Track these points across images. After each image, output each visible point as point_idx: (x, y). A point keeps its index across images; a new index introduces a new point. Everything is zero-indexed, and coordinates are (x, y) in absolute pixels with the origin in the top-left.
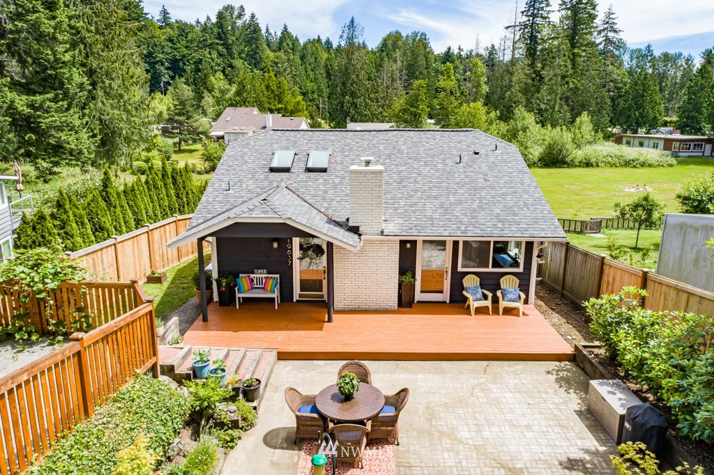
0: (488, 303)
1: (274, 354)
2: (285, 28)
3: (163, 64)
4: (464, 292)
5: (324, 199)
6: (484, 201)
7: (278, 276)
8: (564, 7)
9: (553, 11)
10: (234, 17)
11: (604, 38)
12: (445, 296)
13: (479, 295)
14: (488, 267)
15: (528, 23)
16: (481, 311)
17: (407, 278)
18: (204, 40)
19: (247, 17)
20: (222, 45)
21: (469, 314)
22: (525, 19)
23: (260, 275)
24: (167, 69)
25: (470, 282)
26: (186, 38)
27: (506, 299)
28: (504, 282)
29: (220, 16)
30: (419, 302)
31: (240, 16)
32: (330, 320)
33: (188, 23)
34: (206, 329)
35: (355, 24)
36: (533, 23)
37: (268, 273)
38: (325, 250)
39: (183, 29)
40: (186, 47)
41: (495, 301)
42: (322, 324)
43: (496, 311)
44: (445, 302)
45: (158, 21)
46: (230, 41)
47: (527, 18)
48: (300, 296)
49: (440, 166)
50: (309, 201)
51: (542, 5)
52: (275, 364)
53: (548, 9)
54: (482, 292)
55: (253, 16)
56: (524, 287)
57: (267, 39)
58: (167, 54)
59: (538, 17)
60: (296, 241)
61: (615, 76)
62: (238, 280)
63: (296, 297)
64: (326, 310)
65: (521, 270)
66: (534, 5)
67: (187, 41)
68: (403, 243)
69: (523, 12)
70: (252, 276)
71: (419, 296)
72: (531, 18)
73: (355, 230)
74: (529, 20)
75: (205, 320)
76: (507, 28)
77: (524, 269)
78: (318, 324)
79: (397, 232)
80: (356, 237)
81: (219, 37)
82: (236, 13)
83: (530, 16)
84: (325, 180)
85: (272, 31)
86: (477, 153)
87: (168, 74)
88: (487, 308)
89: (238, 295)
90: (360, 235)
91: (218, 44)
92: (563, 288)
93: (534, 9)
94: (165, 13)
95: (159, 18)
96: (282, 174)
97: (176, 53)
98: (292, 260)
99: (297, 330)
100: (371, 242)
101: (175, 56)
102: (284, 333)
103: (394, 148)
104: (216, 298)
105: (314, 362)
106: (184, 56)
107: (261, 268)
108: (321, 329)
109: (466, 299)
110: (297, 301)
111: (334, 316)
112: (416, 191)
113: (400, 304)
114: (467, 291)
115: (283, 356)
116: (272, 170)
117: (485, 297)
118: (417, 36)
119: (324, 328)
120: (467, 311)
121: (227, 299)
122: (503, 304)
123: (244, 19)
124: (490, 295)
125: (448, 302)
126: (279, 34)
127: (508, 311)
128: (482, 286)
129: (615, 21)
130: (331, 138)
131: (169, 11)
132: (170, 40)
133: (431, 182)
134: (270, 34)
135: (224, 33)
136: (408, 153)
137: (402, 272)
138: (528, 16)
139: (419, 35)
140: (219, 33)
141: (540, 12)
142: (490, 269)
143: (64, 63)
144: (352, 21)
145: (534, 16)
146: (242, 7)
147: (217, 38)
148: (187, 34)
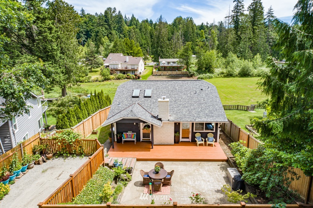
0: (203, 142)
1: (136, 159)
2: (133, 16)
3: (82, 33)
4: (196, 139)
5: (150, 108)
6: (203, 108)
7: (136, 133)
8: (249, 9)
9: (245, 10)
10: (112, 12)
11: (268, 20)
12: (190, 140)
13: (200, 140)
14: (203, 130)
15: (235, 15)
16: (200, 145)
17: (177, 134)
18: (99, 23)
19: (117, 12)
20: (107, 25)
21: (197, 146)
22: (233, 14)
23: (130, 133)
24: (84, 35)
25: (198, 135)
26: (92, 22)
27: (209, 141)
28: (209, 135)
29: (106, 12)
30: (181, 141)
31: (114, 12)
32: (152, 148)
33: (93, 15)
34: (114, 151)
35: (162, 18)
36: (237, 15)
37: (132, 132)
38: (151, 126)
39: (91, 18)
40: (92, 26)
41: (205, 141)
42: (149, 149)
43: (205, 145)
44: (190, 142)
45: (80, 14)
46: (110, 23)
47: (234, 13)
48: (143, 139)
49: (189, 95)
50: (145, 109)
51: (241, 8)
52: (136, 162)
53: (243, 9)
54: (202, 139)
55: (119, 12)
56: (215, 137)
57: (125, 20)
58: (84, 29)
59: (239, 13)
60: (141, 124)
61: (273, 36)
62: (123, 135)
63: (141, 140)
64: (151, 144)
65: (214, 131)
66: (237, 8)
67: (92, 23)
68: (175, 124)
69: (232, 11)
70: (127, 133)
71: (181, 140)
72: (236, 13)
73: (160, 119)
74: (235, 14)
75: (113, 148)
76: (226, 17)
77: (215, 131)
78: (148, 149)
79: (174, 120)
80: (160, 122)
81: (106, 21)
82: (112, 11)
83: (236, 12)
84: (150, 101)
85: (127, 17)
86: (202, 90)
87: (85, 37)
88: (203, 144)
89: (123, 140)
90: (162, 121)
91: (105, 24)
92: (230, 136)
93: (237, 10)
94: (83, 11)
95: (80, 13)
96: (136, 98)
97: (88, 28)
98: (140, 128)
99: (142, 151)
100: (165, 123)
101: (87, 29)
102: (138, 152)
103: (174, 88)
104: (116, 140)
105: (148, 162)
106: (91, 29)
107: (130, 131)
108: (149, 151)
109: (196, 141)
110: (142, 141)
111: (154, 147)
112: (180, 105)
113: (175, 142)
114: (196, 138)
115: (138, 160)
116: (133, 97)
117: (202, 140)
118: (188, 19)
119: (151, 151)
120: (196, 145)
121: (119, 141)
122: (208, 143)
123: (116, 13)
124: (204, 140)
125: (191, 141)
126: (130, 18)
127: (209, 145)
128: (202, 136)
129: (273, 12)
130: (153, 84)
131: (84, 10)
132: (85, 23)
133: (186, 101)
134: (126, 18)
135: (108, 20)
136: (178, 90)
137: (175, 132)
138: (235, 12)
139: (190, 18)
140: (105, 20)
141: (240, 11)
142: (204, 131)
143: (55, 49)
144: (161, 17)
145: (237, 12)
146: (115, 8)
147: (104, 22)
148: (92, 20)
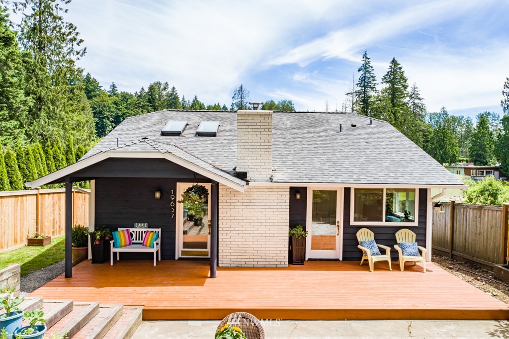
0: (387, 257)
2: (196, 98)
3: (108, 119)
4: (359, 246)
5: (212, 155)
7: (159, 230)
8: (385, 80)
9: (378, 84)
10: (161, 89)
11: (412, 103)
12: (338, 253)
13: (376, 250)
14: (381, 220)
15: (361, 91)
16: (380, 266)
17: (298, 231)
18: (138, 103)
19: (170, 90)
20: (151, 106)
21: (368, 269)
22: (359, 88)
23: (140, 229)
24: (112, 122)
25: (365, 237)
26: (127, 102)
27: (406, 254)
28: (400, 236)
29: (151, 88)
30: (310, 260)
31: (165, 89)
32: (212, 276)
33: (129, 93)
34: (68, 285)
35: (243, 89)
36: (364, 91)
37: (149, 228)
39: (125, 97)
40: (126, 108)
41: (395, 257)
42: (203, 280)
43: (396, 267)
44: (338, 260)
45: (108, 92)
46: (157, 104)
47: (361, 88)
48: (183, 253)
49: (322, 134)
50: (196, 156)
51: (370, 80)
53: (374, 82)
54: (379, 247)
55: (174, 89)
56: (421, 241)
57: (183, 105)
58: (113, 112)
59: (368, 87)
62: (115, 234)
63: (178, 254)
64: (209, 267)
65: (416, 224)
66: (365, 80)
67: (127, 104)
69: (357, 84)
70: (131, 230)
71: (310, 253)
72: (363, 88)
73: (242, 176)
74: (362, 89)
75: (68, 275)
76: (347, 94)
77: (419, 222)
78: (199, 280)
79: (287, 180)
80: (244, 183)
81: (149, 101)
82: (162, 87)
83: (363, 87)
84: (213, 142)
85: (186, 100)
86: (355, 126)
87: (112, 125)
88: (386, 262)
89: (113, 250)
90: (248, 181)
91: (148, 105)
92: (452, 249)
93: (365, 82)
94: (114, 86)
95: (109, 90)
96: (173, 138)
97: (118, 112)
98: (175, 213)
99: (173, 285)
100: (259, 189)
101: (118, 113)
102: (157, 289)
103: (279, 122)
104: (90, 257)
105: (190, 322)
106: (124, 114)
107: (141, 222)
108: (202, 284)
109: (361, 252)
110: (180, 259)
111: (218, 273)
112: (302, 149)
113: (291, 261)
114: (362, 245)
115: (150, 315)
116: (164, 134)
117: (383, 252)
118: (285, 103)
119: (205, 284)
120: (366, 266)
122: (403, 259)
123: (168, 91)
124: (388, 249)
125: (341, 259)
126: (191, 102)
127: (409, 267)
128: (377, 241)
129: (418, 92)
131: (116, 86)
132: (116, 103)
133: (316, 144)
134: (185, 102)
135: (153, 99)
136: (291, 125)
137: (292, 226)
138: (361, 87)
139: (287, 102)
140: (149, 99)
141: (369, 84)
142: (384, 223)
143: (11, 83)
144: (241, 87)
145: (365, 87)
146: (166, 83)
147: (147, 102)
148: (127, 100)
